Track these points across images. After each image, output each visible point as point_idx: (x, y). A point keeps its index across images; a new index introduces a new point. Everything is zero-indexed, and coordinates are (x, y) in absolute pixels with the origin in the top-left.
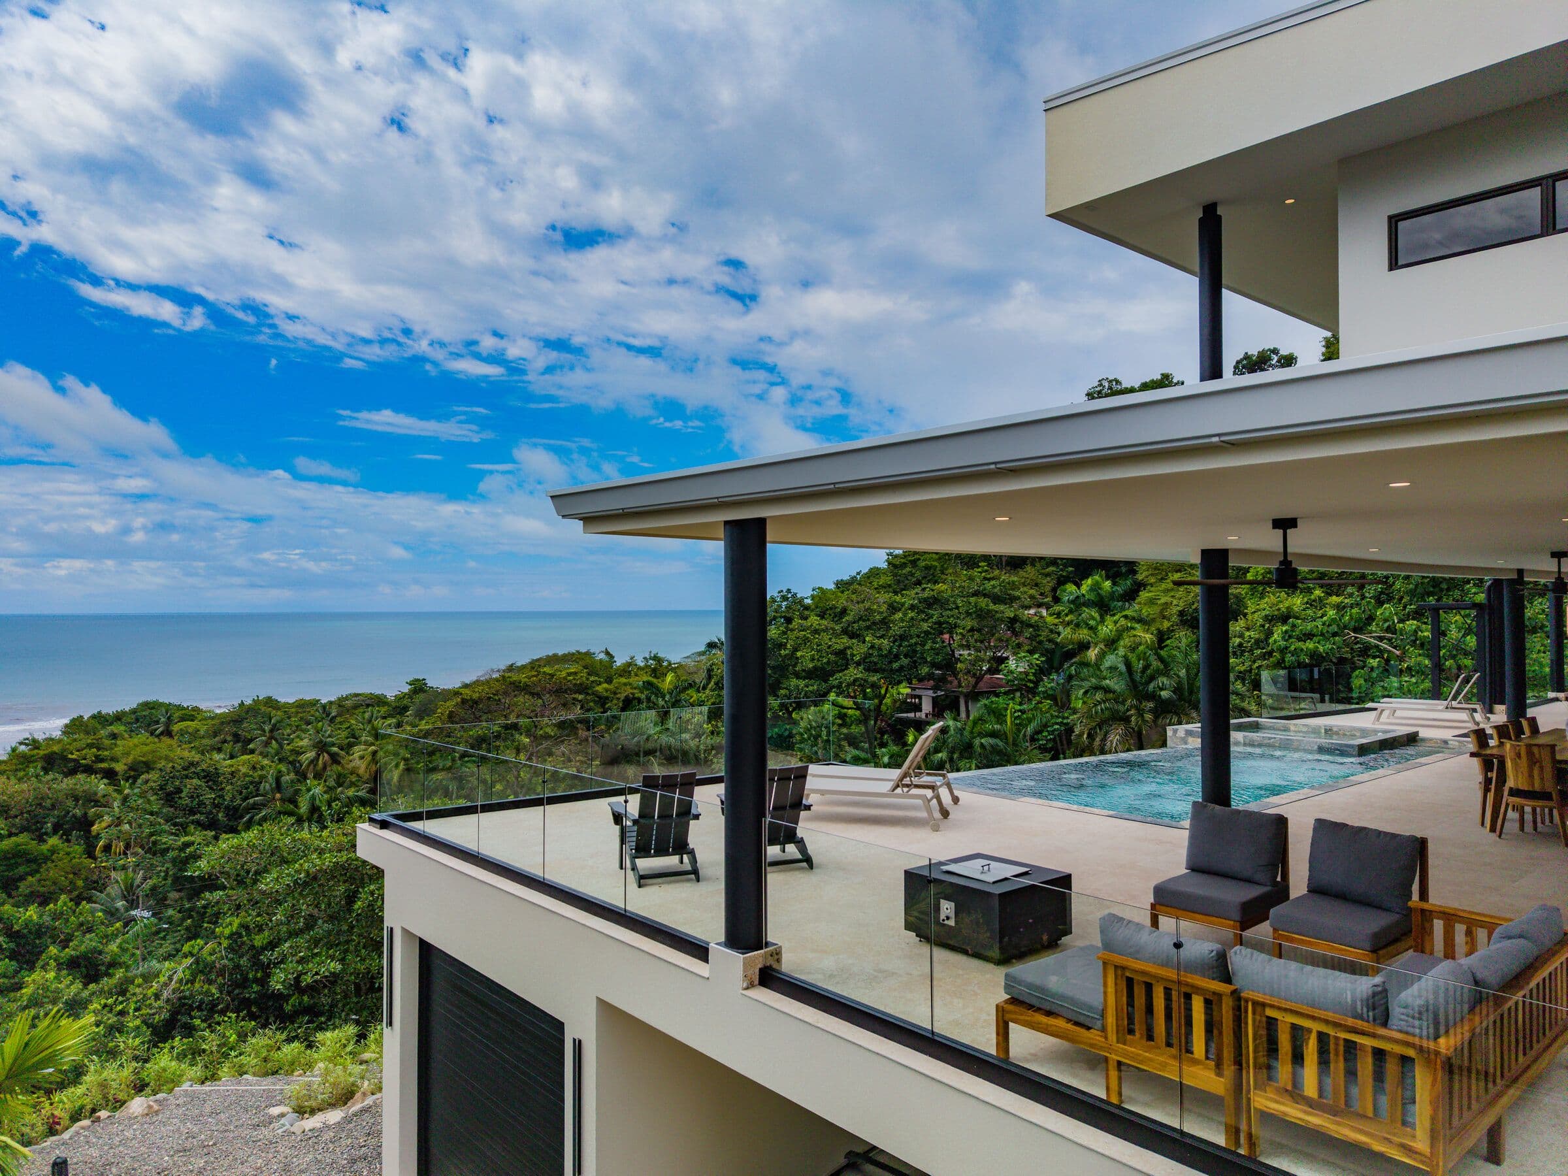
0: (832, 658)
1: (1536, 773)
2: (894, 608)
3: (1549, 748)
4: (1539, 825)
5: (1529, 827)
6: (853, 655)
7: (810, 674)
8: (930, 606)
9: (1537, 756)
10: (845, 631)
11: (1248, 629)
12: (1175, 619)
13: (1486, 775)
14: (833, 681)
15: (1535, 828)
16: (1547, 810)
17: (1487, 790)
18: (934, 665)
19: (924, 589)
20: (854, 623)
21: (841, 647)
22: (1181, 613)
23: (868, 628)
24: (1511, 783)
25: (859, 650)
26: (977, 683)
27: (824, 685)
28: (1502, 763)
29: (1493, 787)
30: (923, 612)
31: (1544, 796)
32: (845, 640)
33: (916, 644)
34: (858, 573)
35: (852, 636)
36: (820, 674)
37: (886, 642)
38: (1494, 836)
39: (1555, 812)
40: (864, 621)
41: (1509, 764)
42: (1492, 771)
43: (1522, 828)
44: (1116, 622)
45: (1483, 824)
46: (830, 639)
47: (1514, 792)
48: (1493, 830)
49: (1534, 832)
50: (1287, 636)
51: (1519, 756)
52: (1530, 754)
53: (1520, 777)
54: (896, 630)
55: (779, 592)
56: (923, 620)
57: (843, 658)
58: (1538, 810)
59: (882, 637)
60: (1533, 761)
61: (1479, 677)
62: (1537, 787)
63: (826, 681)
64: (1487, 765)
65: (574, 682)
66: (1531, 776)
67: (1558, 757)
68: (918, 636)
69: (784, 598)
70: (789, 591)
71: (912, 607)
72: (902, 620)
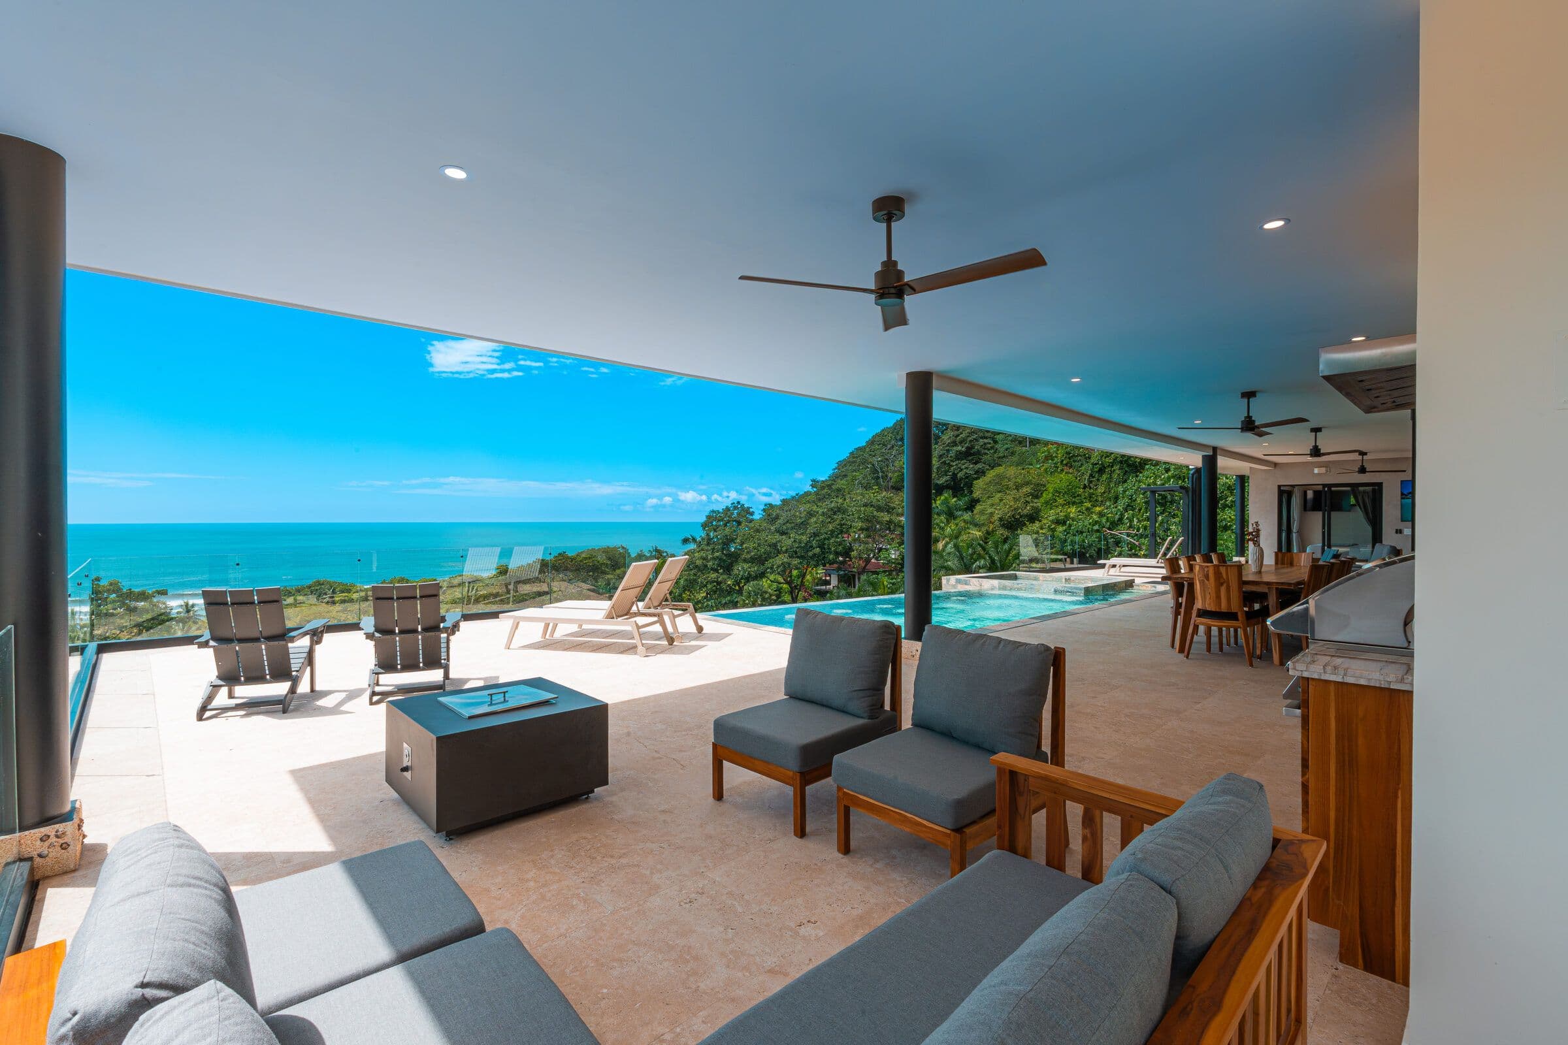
0: (768, 549)
1: (1223, 589)
2: (811, 515)
3: (1236, 568)
4: (1225, 646)
5: (1215, 647)
6: (781, 547)
7: (752, 560)
8: (835, 513)
9: (1224, 576)
10: (777, 531)
11: (1042, 529)
12: (997, 523)
13: (1177, 600)
14: (768, 564)
15: (1221, 649)
16: (1232, 629)
17: (1177, 613)
18: (837, 554)
19: (831, 502)
20: (784, 524)
21: (774, 541)
22: (1001, 519)
23: (792, 528)
24: (1199, 605)
25: (786, 542)
26: (866, 565)
27: (762, 567)
28: (1191, 585)
29: (1182, 610)
30: (830, 517)
31: (1230, 616)
32: (777, 536)
33: (825, 539)
34: (797, 495)
35: (783, 533)
36: (760, 560)
37: (804, 537)
38: (1182, 656)
39: (1240, 631)
40: (790, 523)
41: (1198, 586)
42: (1181, 596)
43: (1209, 650)
44: (957, 525)
45: (1173, 646)
46: (767, 536)
47: (1203, 613)
48: (1181, 650)
49: (1219, 651)
50: (1067, 532)
51: (1207, 577)
52: (1218, 575)
53: (1208, 597)
54: (810, 530)
55: (732, 504)
56: (830, 522)
57: (775, 549)
58: (1224, 629)
59: (802, 534)
60: (1220, 581)
61: (1183, 541)
62: (1224, 608)
63: (763, 565)
64: (1178, 588)
65: (588, 564)
66: (1218, 597)
67: (1244, 579)
68: (826, 534)
69: (736, 508)
70: (738, 503)
71: (823, 514)
72: (816, 523)
